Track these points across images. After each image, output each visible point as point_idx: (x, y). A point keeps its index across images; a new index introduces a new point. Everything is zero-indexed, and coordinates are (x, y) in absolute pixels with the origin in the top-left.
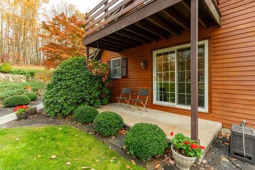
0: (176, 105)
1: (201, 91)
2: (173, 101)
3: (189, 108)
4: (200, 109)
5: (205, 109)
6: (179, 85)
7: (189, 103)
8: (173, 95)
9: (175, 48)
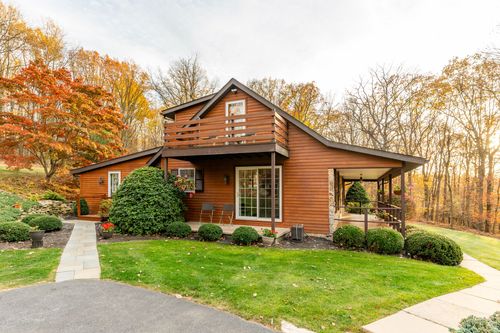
0: (257, 218)
1: (277, 205)
2: (255, 215)
3: (269, 220)
4: (276, 220)
5: (280, 220)
6: (260, 201)
7: (269, 216)
8: (255, 210)
9: (257, 168)
